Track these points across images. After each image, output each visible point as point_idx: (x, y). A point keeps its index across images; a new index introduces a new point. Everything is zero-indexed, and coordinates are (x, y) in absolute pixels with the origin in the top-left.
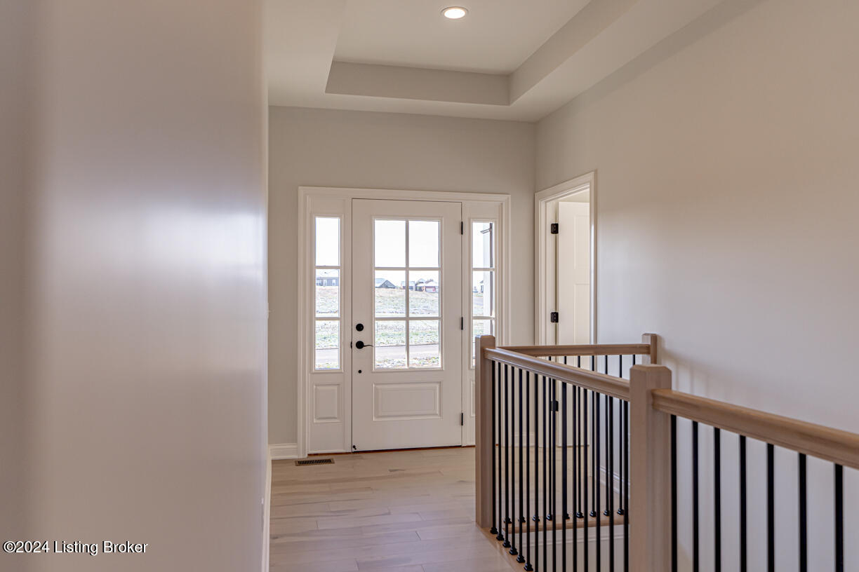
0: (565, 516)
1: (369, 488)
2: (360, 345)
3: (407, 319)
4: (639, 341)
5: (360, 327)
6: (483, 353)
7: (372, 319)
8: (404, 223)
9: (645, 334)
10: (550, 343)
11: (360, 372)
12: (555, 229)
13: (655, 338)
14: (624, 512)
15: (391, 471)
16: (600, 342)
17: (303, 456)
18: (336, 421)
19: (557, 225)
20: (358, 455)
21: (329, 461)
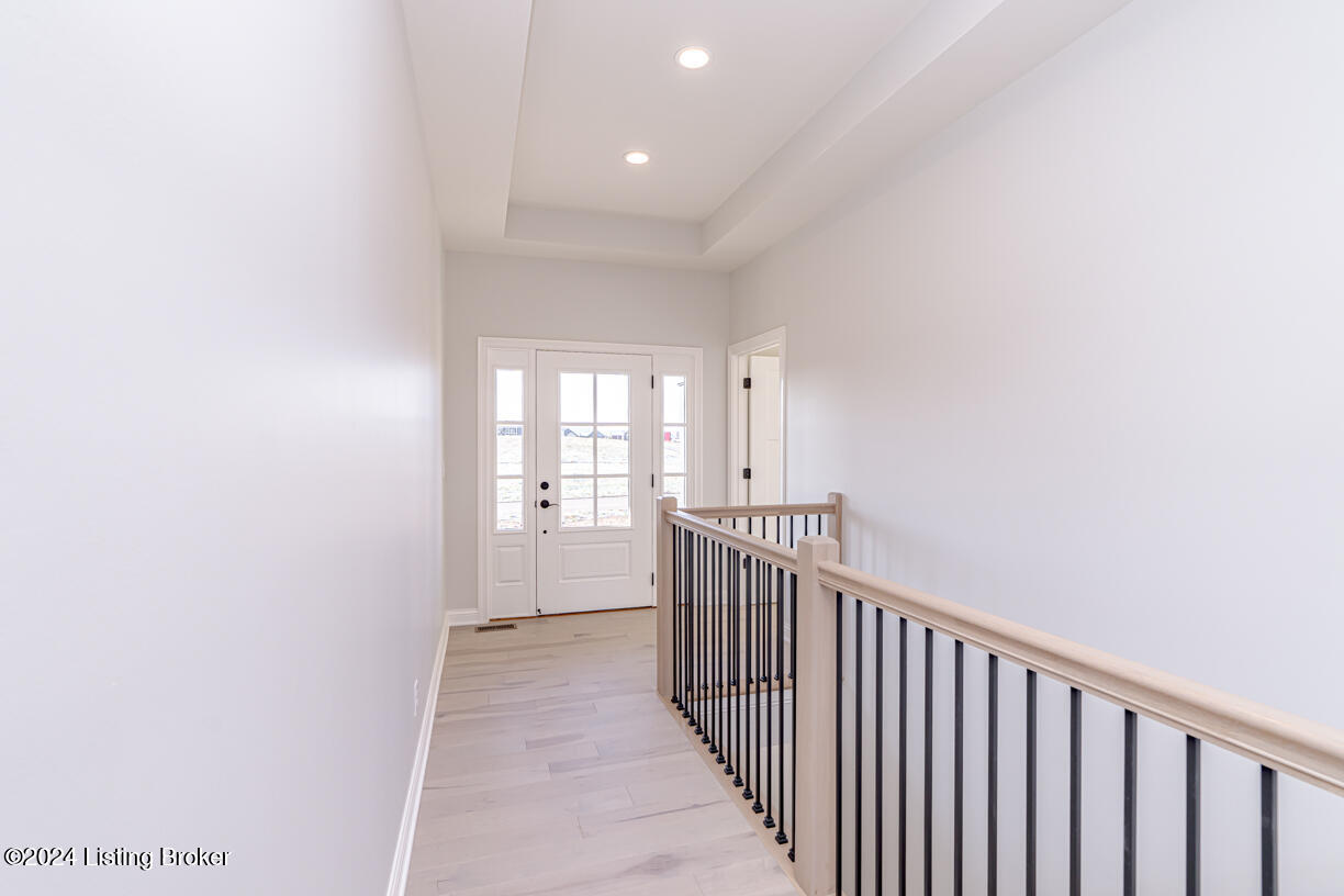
0: (749, 681)
1: (549, 656)
2: (545, 504)
3: (595, 476)
4: (824, 500)
5: (545, 486)
6: (665, 515)
7: (558, 477)
8: (591, 376)
9: (832, 493)
10: (743, 503)
11: (545, 532)
12: (747, 383)
13: (839, 497)
14: (793, 676)
15: (576, 636)
16: (789, 502)
17: (485, 622)
18: (520, 583)
19: (749, 379)
20: (542, 619)
21: (511, 627)
